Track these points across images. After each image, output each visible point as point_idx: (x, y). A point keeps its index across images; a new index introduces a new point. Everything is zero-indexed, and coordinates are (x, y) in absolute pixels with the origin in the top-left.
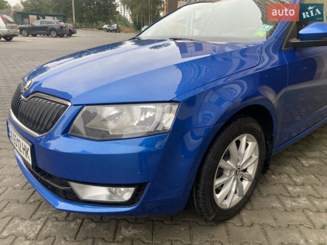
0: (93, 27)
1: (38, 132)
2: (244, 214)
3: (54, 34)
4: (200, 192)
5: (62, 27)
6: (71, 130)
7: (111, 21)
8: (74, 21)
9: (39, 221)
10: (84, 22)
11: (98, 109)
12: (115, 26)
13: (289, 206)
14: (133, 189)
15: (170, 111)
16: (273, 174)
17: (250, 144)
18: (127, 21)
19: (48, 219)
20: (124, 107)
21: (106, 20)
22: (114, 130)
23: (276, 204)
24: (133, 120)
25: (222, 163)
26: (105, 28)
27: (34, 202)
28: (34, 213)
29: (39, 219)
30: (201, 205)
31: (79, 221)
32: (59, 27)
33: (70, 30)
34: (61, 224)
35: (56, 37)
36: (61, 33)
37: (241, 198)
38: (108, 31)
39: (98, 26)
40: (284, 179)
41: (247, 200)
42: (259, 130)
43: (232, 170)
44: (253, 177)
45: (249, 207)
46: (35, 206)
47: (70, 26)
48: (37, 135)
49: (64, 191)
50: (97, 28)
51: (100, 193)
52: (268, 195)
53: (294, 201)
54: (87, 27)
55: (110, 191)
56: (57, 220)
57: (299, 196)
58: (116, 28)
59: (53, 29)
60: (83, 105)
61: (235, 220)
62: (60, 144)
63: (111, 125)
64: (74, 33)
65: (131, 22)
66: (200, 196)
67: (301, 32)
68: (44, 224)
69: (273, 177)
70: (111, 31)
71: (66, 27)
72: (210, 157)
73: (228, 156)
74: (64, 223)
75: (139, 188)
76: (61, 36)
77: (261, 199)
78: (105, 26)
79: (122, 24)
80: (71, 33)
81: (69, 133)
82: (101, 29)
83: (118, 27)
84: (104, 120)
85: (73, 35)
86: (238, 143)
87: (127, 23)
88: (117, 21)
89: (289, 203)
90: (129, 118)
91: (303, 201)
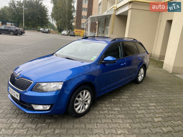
0: (34, 30)
1: (22, 90)
2: (86, 115)
3: (12, 33)
4: (70, 107)
5: (17, 30)
6: (33, 89)
7: (45, 27)
8: (24, 26)
9: (19, 119)
10: (29, 26)
11: (41, 83)
12: (47, 30)
13: (101, 113)
14: (50, 106)
15: (61, 84)
16: (100, 104)
17: (87, 93)
18: (54, 26)
19: (22, 118)
20: (49, 83)
21: (42, 26)
22: (45, 89)
23: (97, 113)
24: (51, 86)
25: (77, 99)
26: (41, 31)
27: (16, 113)
28: (17, 117)
29: (19, 118)
30: (70, 111)
31: (32, 118)
32: (15, 30)
33: (21, 31)
34: (26, 119)
35: (13, 35)
36: (16, 33)
37: (85, 110)
38: (43, 32)
39: (37, 29)
40: (103, 105)
41: (87, 111)
42: (90, 89)
43: (81, 101)
44: (89, 104)
45: (88, 114)
46: (16, 115)
47: (21, 29)
48: (22, 91)
49: (29, 107)
50: (36, 30)
51: (40, 107)
52: (96, 110)
53: (103, 112)
54: (30, 29)
55: (43, 107)
56: (25, 118)
57: (105, 110)
58: (47, 31)
59: (12, 31)
60: (37, 83)
61: (83, 117)
62: (29, 93)
63: (44, 88)
64: (23, 33)
65: (56, 27)
66: (70, 108)
67: (104, 59)
68: (21, 119)
69: (100, 105)
70: (45, 33)
71: (19, 30)
72: (73, 97)
73: (79, 97)
74: (27, 119)
75: (52, 105)
76: (16, 35)
77: (93, 111)
78: (41, 29)
79: (51, 28)
80: (22, 33)
81: (32, 90)
82: (39, 31)
83: (48, 30)
84: (42, 86)
85: (23, 34)
86: (83, 93)
87: (54, 27)
88: (48, 26)
89: (101, 112)
90: (50, 86)
91: (106, 112)
